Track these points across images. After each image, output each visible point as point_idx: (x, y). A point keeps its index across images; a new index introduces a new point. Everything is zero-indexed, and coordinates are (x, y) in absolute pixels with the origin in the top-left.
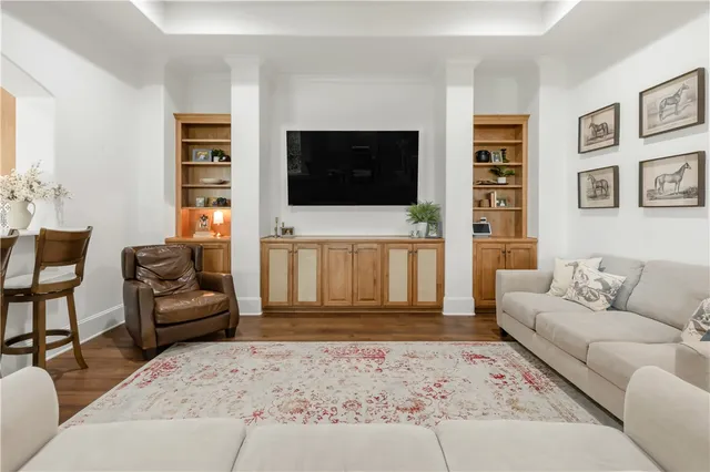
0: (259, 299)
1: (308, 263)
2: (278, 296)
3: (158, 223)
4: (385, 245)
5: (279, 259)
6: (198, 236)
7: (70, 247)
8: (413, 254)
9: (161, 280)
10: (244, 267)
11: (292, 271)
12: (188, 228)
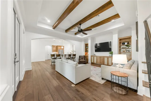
0: (91, 62)
1: (95, 58)
2: (92, 62)
3: (83, 54)
4: (104, 57)
5: (92, 58)
6: (87, 55)
7: (75, 55)
8: (108, 58)
9: (82, 59)
10: (89, 58)
11: (94, 59)
12: (86, 54)
